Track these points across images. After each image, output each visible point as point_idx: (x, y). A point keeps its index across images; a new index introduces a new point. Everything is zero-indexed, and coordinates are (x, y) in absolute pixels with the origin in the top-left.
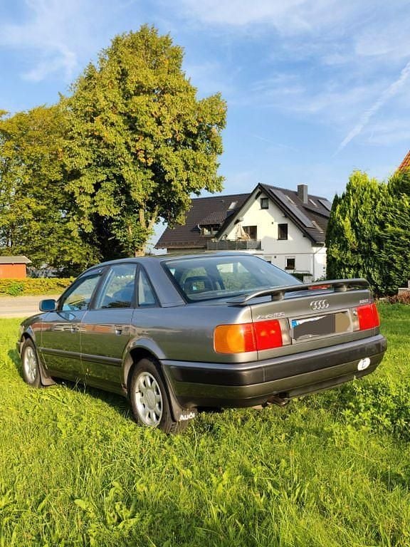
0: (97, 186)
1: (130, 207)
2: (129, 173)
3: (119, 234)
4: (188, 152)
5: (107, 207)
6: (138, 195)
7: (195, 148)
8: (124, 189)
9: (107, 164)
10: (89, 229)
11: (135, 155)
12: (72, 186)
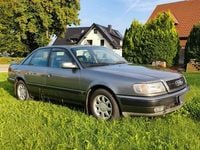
0: (29, 20)
1: (42, 29)
2: (42, 15)
3: (37, 40)
4: (67, 8)
5: (33, 29)
6: (46, 25)
7: (70, 7)
8: (40, 22)
9: (33, 11)
10: (25, 38)
11: (45, 8)
12: (18, 20)
